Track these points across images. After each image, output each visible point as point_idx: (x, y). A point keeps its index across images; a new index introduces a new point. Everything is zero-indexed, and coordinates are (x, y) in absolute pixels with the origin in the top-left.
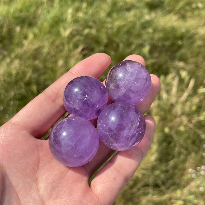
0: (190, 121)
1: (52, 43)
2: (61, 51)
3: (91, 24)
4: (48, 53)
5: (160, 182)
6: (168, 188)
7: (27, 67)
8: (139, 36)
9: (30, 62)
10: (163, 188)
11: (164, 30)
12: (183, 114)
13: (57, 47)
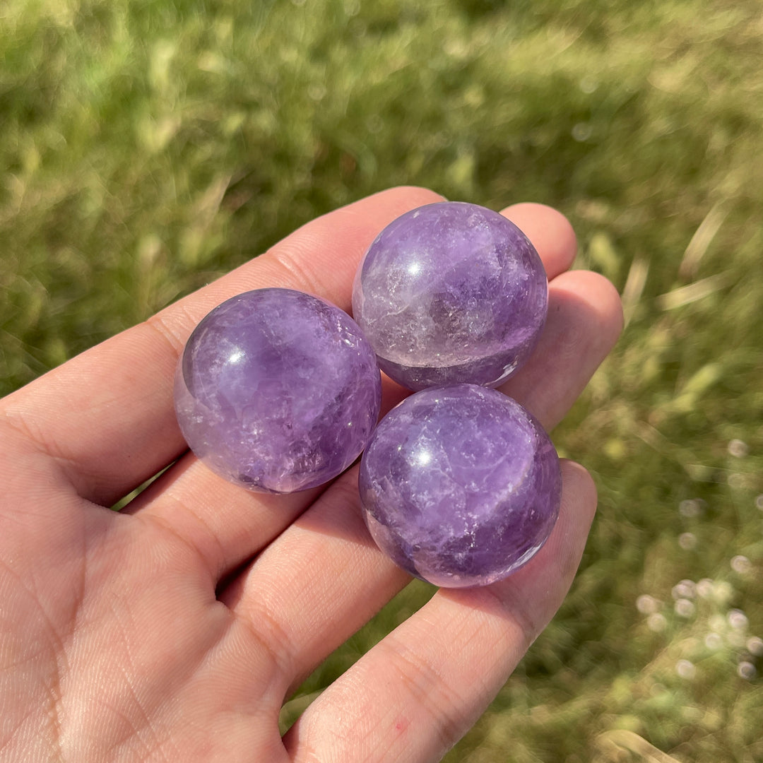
0: (643, 417)
1: (116, 179)
2: (150, 204)
3: (253, 92)
4: (104, 217)
5: (550, 655)
6: (583, 675)
7: (28, 277)
8: (435, 120)
9: (40, 256)
10: (564, 675)
11: (526, 91)
12: (616, 392)
13: (136, 190)
